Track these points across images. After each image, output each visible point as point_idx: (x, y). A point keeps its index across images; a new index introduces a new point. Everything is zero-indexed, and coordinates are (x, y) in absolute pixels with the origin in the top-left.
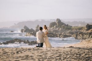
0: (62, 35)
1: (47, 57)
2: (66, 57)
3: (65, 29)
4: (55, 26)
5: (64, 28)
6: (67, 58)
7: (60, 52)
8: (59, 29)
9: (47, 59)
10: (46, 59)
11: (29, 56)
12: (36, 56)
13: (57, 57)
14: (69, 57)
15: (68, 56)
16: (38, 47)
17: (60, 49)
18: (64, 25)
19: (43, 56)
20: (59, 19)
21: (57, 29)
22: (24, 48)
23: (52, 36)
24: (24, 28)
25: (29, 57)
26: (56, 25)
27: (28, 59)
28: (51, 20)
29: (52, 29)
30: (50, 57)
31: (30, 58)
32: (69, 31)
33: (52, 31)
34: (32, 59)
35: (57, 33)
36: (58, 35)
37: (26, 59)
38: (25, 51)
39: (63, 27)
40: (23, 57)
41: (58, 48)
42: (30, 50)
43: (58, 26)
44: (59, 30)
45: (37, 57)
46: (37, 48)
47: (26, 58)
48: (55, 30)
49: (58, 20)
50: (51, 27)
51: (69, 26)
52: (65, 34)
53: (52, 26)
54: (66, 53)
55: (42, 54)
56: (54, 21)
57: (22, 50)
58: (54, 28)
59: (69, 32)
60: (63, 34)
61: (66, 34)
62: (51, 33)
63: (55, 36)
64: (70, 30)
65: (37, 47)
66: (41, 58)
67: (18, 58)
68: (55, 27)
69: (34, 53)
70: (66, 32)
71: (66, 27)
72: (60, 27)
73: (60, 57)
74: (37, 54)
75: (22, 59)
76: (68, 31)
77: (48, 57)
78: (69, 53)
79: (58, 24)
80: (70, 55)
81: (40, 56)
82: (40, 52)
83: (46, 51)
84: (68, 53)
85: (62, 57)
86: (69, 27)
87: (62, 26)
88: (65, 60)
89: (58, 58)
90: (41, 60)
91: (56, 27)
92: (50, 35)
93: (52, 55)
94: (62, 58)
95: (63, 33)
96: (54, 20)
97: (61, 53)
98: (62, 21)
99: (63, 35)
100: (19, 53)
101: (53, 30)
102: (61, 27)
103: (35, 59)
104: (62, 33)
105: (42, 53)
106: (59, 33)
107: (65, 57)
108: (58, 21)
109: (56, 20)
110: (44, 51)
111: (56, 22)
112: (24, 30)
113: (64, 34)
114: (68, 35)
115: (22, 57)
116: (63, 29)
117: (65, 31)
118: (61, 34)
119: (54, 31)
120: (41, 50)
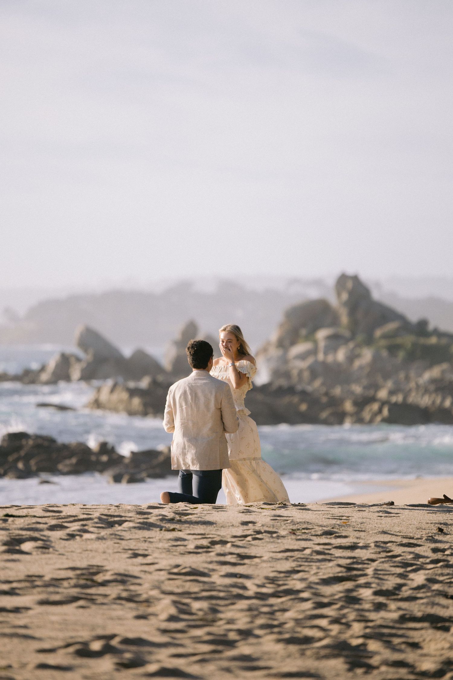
0: (375, 406)
1: (248, 583)
2: (399, 587)
3: (401, 355)
4: (322, 334)
5: (393, 349)
6: (406, 592)
7: (353, 547)
8: (351, 358)
9: (243, 604)
10: (240, 597)
11: (100, 578)
12: (163, 575)
13: (327, 582)
14: (419, 588)
15: (419, 578)
16: (181, 506)
17: (356, 516)
18: (391, 326)
19: (217, 579)
20: (355, 279)
21: (341, 355)
22: (67, 511)
23: (303, 407)
24: (83, 344)
25: (104, 584)
26: (335, 321)
27: (91, 600)
28: (295, 281)
29: (303, 357)
30: (272, 580)
31: (113, 591)
32: (435, 372)
33: (301, 372)
34: (129, 600)
35: (337, 391)
36: (348, 406)
37: (75, 599)
38: (72, 536)
39: (383, 343)
40: (56, 582)
41: (337, 511)
42: (111, 525)
43: (347, 333)
44: (357, 363)
45: (169, 586)
46: (169, 510)
47: (74, 592)
48: (324, 364)
49: (350, 285)
50: (293, 343)
51: (437, 332)
52: (398, 398)
53: (303, 332)
54: (398, 550)
55: (212, 556)
56: (314, 294)
57: (52, 528)
58: (314, 352)
59: (433, 381)
60: (383, 394)
61: (413, 399)
62: (291, 390)
63: (323, 408)
64: (445, 366)
65: (172, 498)
66: (195, 588)
67: (11, 593)
68: (322, 344)
69: (141, 547)
70: (407, 378)
71: (408, 340)
72: (360, 337)
73: (349, 585)
74: (166, 562)
75: (43, 603)
76: (427, 376)
77: (252, 588)
78: (425, 550)
79: (344, 319)
80: (431, 571)
81: (194, 573)
82: (191, 546)
83: (239, 532)
84: (418, 556)
85: (367, 585)
86: (433, 340)
87: (378, 333)
88: (393, 606)
89: (338, 589)
90: (196, 605)
91: (329, 338)
92: (286, 400)
93: (287, 566)
94: (366, 593)
95: (390, 384)
96: (318, 283)
97: (358, 553)
98: (376, 295)
99: (384, 403)
100: (27, 546)
101: (310, 361)
102: (369, 341)
103: (148, 602)
104: (377, 387)
105: (206, 549)
106: (357, 389)
107: (390, 583)
108: (345, 296)
109: (331, 281)
110: (226, 533)
111: (334, 301)
112: (78, 360)
113: (392, 393)
114: (425, 401)
115: (47, 585)
116: (385, 353)
117: (402, 375)
118: (372, 399)
119: (314, 373)
120: (200, 529)
